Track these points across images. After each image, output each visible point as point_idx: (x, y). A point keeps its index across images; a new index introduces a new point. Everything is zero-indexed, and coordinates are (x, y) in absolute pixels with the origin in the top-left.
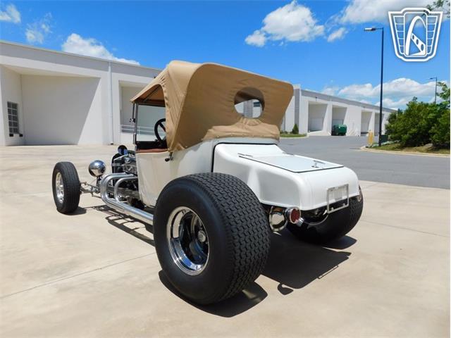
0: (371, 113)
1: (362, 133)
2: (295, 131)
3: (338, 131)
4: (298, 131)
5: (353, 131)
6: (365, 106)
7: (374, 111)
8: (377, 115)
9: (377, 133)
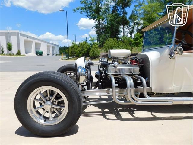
0: (50, 46)
1: (48, 54)
2: (19, 53)
3: (39, 53)
4: (20, 53)
5: (45, 53)
6: (48, 43)
7: (51, 45)
8: (52, 47)
9: (53, 54)
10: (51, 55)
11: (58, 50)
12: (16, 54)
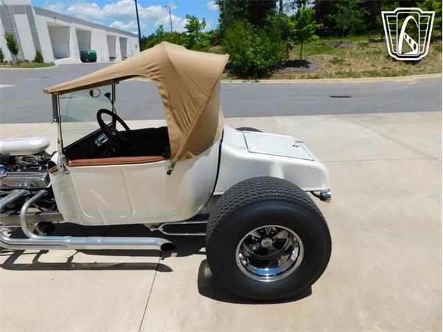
0: (115, 37)
1: (111, 58)
3: (88, 57)
4: (42, 59)
5: (103, 56)
6: (108, 29)
7: (118, 35)
8: (121, 39)
9: (124, 58)
10: (119, 58)
11: (136, 46)
12: (33, 61)
